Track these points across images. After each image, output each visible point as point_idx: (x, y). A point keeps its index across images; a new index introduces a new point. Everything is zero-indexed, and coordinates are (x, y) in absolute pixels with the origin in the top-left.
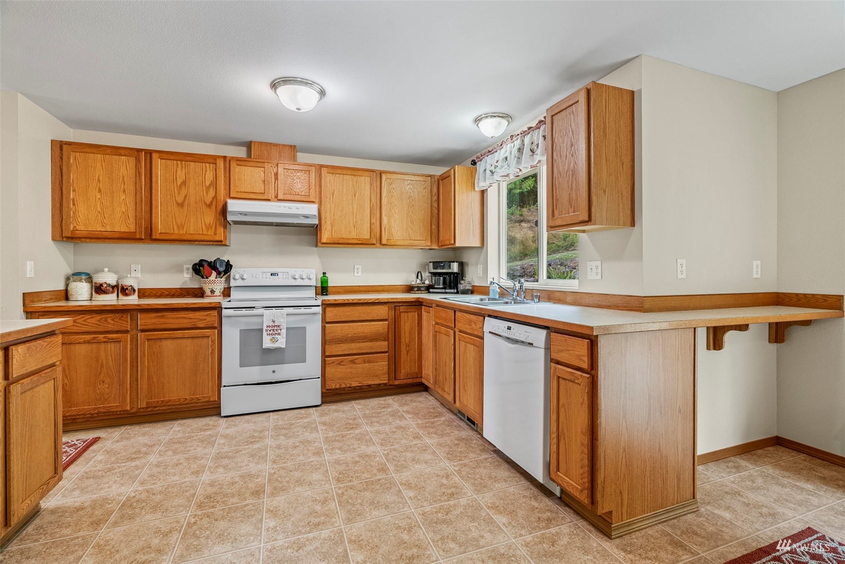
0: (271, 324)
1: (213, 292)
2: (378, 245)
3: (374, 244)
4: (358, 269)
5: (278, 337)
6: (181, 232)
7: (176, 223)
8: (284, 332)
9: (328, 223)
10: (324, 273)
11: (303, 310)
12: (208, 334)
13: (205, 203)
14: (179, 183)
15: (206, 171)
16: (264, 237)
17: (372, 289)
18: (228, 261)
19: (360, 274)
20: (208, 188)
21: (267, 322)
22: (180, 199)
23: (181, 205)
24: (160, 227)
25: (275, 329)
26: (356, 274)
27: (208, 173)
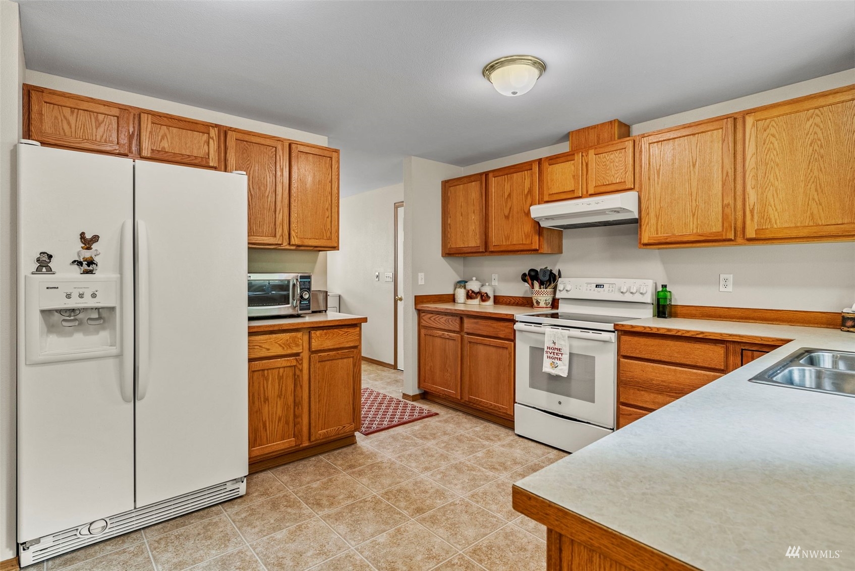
0: (552, 345)
1: (538, 303)
2: (739, 240)
3: (730, 240)
4: (726, 280)
5: (559, 362)
6: (507, 243)
7: (504, 235)
8: (566, 358)
9: (652, 215)
10: (664, 286)
11: (590, 335)
12: (506, 346)
13: (524, 212)
14: (506, 197)
15: (525, 179)
16: (594, 241)
17: (756, 314)
18: (551, 270)
19: (730, 288)
20: (526, 196)
21: (548, 343)
22: (506, 213)
23: (507, 217)
24: (495, 239)
25: (556, 352)
26: (722, 289)
27: (526, 181)
